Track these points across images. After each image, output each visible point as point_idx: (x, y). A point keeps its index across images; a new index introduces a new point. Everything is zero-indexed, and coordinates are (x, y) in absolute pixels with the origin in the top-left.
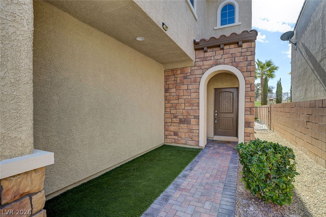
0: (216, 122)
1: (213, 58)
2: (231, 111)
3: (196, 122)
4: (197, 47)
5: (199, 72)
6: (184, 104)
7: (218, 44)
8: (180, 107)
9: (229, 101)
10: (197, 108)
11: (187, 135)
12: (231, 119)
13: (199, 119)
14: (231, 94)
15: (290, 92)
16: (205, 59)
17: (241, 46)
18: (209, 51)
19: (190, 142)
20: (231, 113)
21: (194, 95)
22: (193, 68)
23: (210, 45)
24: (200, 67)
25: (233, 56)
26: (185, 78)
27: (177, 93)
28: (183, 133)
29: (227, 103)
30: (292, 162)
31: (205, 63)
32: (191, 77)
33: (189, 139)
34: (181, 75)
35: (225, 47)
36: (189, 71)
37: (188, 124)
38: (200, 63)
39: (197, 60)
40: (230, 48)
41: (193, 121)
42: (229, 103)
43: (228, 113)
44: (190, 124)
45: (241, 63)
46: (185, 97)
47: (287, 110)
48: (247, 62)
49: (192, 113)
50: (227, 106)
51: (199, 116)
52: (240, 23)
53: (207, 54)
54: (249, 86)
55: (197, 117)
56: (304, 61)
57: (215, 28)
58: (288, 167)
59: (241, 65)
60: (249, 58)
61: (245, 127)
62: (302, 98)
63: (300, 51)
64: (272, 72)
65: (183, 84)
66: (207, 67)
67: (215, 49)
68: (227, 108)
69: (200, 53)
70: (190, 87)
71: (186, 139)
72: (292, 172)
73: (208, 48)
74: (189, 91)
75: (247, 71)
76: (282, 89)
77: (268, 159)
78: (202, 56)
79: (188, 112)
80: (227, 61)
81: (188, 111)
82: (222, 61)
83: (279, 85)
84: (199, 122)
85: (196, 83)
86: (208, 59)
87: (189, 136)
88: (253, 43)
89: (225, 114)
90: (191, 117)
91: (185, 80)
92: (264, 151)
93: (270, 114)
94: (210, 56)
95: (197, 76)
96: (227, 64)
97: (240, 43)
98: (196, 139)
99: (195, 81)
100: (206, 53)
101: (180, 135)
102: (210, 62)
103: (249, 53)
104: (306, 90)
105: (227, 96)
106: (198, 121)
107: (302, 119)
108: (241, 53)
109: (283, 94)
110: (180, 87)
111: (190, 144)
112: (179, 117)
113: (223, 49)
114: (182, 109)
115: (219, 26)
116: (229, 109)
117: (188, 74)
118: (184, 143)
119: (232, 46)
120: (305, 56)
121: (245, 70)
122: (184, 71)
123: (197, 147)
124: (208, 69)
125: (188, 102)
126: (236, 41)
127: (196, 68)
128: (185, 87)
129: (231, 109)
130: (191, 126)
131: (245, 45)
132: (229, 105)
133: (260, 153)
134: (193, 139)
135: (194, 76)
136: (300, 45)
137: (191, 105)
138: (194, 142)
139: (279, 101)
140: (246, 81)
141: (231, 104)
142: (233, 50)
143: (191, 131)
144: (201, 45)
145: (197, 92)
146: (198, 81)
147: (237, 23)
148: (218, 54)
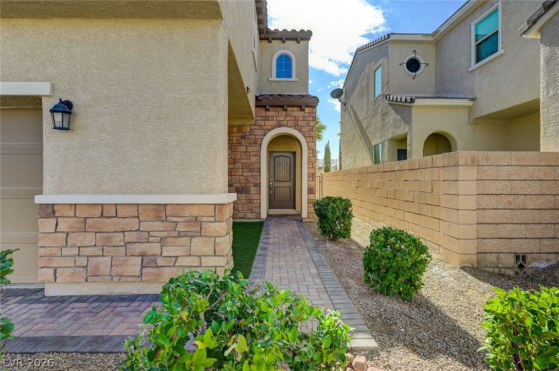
0: (271, 192)
1: (275, 118)
2: (288, 180)
3: (256, 190)
4: (259, 104)
5: (262, 132)
6: (241, 170)
7: (282, 104)
8: (237, 174)
9: (286, 168)
10: (258, 174)
11: (245, 206)
12: (288, 189)
13: (260, 187)
14: (288, 159)
15: (338, 159)
16: (266, 118)
17: (304, 110)
18: (271, 110)
19: (250, 215)
20: (288, 181)
21: (254, 159)
22: (253, 127)
23: (273, 104)
24: (261, 127)
25: (296, 119)
26: (243, 137)
27: (233, 155)
28: (240, 205)
29: (283, 169)
30: (350, 209)
31: (267, 123)
32: (251, 137)
33: (248, 212)
34: (237, 134)
35: (289, 109)
36: (248, 130)
37: (246, 193)
38: (262, 123)
39: (258, 118)
40: (293, 111)
41: (253, 190)
42: (286, 169)
43: (285, 181)
44: (250, 193)
45: (303, 127)
46: (243, 161)
47: (340, 178)
48: (309, 128)
49: (251, 180)
50: (283, 173)
51: (260, 183)
52: (297, 80)
53: (270, 113)
54: (311, 151)
55: (258, 185)
56: (352, 126)
57: (270, 79)
58: (348, 213)
59: (304, 129)
60: (312, 124)
61: (308, 194)
62: (351, 166)
63: (349, 113)
64: (319, 132)
65: (240, 145)
66: (269, 127)
67: (278, 109)
68: (283, 175)
69: (261, 111)
70: (250, 149)
71: (244, 211)
72: (350, 216)
73: (271, 106)
74: (248, 153)
75: (309, 137)
76: (330, 155)
77: (337, 206)
78: (264, 114)
79: (246, 179)
80: (290, 123)
81: (247, 177)
82: (285, 123)
83: (327, 151)
84: (260, 191)
85: (256, 145)
86: (270, 118)
87: (248, 208)
88: (314, 109)
89: (281, 183)
90: (250, 185)
91: (243, 140)
92: (334, 202)
93: (322, 184)
94: (273, 115)
95: (257, 137)
96: (290, 127)
97: (303, 107)
98: (257, 211)
99: (255, 143)
100: (267, 112)
101: (237, 208)
102: (273, 123)
103: (311, 119)
104: (355, 158)
105: (283, 161)
106: (258, 189)
107: (353, 185)
108: (304, 117)
109: (331, 161)
110: (237, 148)
111: (249, 217)
112: (235, 185)
113: (286, 110)
114: (240, 176)
115: (274, 78)
116: (286, 176)
117: (247, 134)
118: (242, 216)
119: (295, 109)
120: (354, 120)
121: (308, 135)
122: (242, 129)
123: (258, 220)
124: (270, 130)
125: (247, 167)
126: (300, 104)
127: (256, 127)
128: (243, 149)
129: (288, 177)
130: (250, 195)
131: (307, 110)
132: (286, 172)
133: (332, 203)
134: (254, 210)
135: (254, 137)
136: (349, 107)
137: (251, 170)
138: (255, 214)
139: (327, 169)
140: (308, 146)
141: (288, 171)
142: (295, 112)
143: (250, 201)
144: (264, 102)
145: (258, 155)
146: (259, 143)
147: (294, 78)
148: (281, 115)
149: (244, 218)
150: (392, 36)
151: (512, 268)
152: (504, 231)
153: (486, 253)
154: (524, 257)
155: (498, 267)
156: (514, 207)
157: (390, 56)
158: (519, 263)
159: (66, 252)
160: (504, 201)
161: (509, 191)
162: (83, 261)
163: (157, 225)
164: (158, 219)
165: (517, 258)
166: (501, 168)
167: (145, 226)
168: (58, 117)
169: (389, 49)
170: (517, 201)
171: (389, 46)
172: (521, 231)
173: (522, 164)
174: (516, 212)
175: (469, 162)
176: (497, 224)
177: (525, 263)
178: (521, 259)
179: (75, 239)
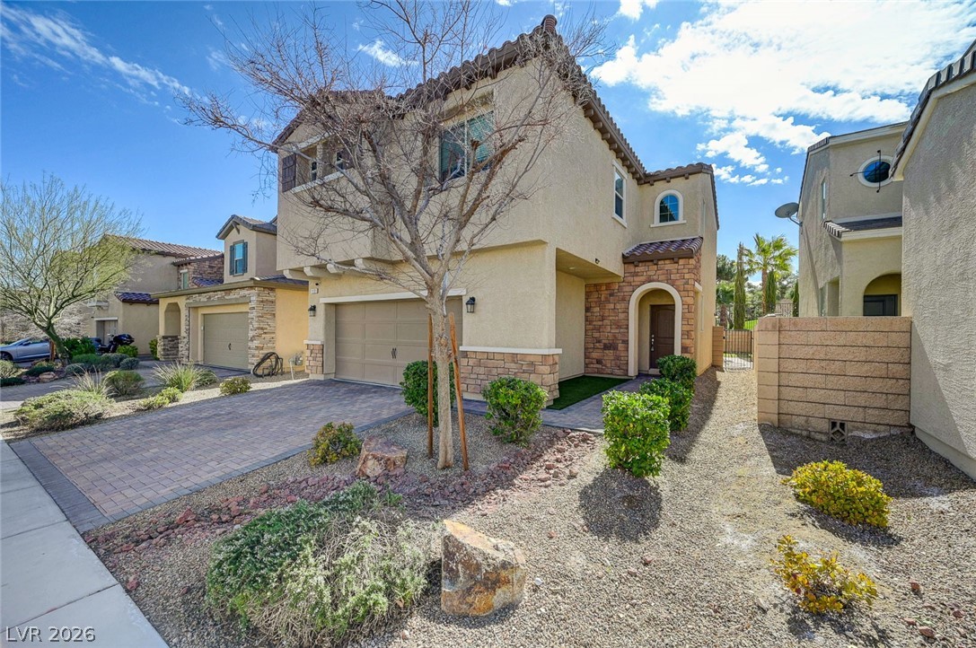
1: (645, 273)
2: (672, 336)
3: (624, 347)
4: (626, 261)
5: (630, 289)
6: (610, 326)
7: (651, 259)
8: (605, 330)
10: (626, 330)
11: (613, 362)
12: (672, 346)
13: (628, 344)
16: (636, 274)
17: (678, 263)
18: (640, 265)
19: (617, 372)
20: (672, 338)
21: (622, 316)
22: (621, 284)
23: (641, 259)
24: (630, 284)
25: (669, 273)
26: (611, 295)
28: (608, 361)
31: (636, 279)
32: (619, 294)
33: (615, 368)
34: (606, 292)
35: (660, 263)
36: (617, 287)
37: (615, 350)
38: (630, 279)
39: (626, 275)
40: (664, 264)
41: (621, 346)
42: (670, 324)
43: (668, 338)
45: (677, 281)
46: (611, 318)
48: (684, 281)
49: (619, 336)
52: (685, 222)
53: (638, 269)
54: (686, 307)
55: (626, 342)
57: (652, 226)
59: (678, 283)
63: (804, 238)
65: (608, 302)
66: (639, 283)
67: (647, 264)
69: (630, 267)
70: (618, 306)
71: (612, 368)
73: (639, 262)
74: (616, 310)
78: (633, 270)
79: (614, 336)
80: (661, 278)
81: (615, 334)
82: (655, 277)
84: (629, 348)
85: (625, 302)
86: (640, 274)
87: (616, 365)
90: (618, 342)
91: (611, 297)
94: (642, 271)
95: (625, 294)
96: (661, 281)
97: (675, 259)
98: (624, 368)
99: (623, 300)
100: (636, 268)
101: (605, 364)
102: (642, 278)
106: (626, 346)
108: (678, 269)
110: (605, 306)
111: (617, 374)
112: (604, 341)
113: (657, 264)
114: (608, 332)
115: (657, 223)
116: (670, 332)
117: (616, 291)
118: (609, 373)
119: (667, 262)
121: (681, 289)
122: (610, 287)
124: (639, 286)
125: (615, 324)
126: (671, 257)
127: (624, 284)
128: (612, 306)
130: (618, 352)
131: (683, 261)
132: (670, 328)
134: (621, 367)
135: (622, 294)
136: (804, 229)
137: (619, 327)
138: (622, 371)
140: (682, 301)
142: (668, 265)
143: (618, 358)
144: (631, 259)
145: (626, 311)
146: (627, 299)
147: (681, 220)
148: (651, 270)
149: (612, 374)
150: (831, 141)
151: (826, 434)
152: (814, 395)
153: (792, 415)
154: (842, 425)
155: (806, 430)
156: (829, 372)
157: (832, 165)
158: (835, 429)
159: (472, 376)
160: (816, 366)
161: (823, 356)
162: (479, 382)
163: (513, 365)
164: (513, 362)
165: (834, 424)
166: (812, 333)
167: (507, 365)
168: (469, 306)
169: (831, 157)
170: (833, 367)
171: (831, 152)
172: (840, 398)
173: (839, 328)
174: (832, 378)
175: (770, 327)
176: (806, 388)
177: (843, 429)
178: (838, 426)
179: (476, 370)
